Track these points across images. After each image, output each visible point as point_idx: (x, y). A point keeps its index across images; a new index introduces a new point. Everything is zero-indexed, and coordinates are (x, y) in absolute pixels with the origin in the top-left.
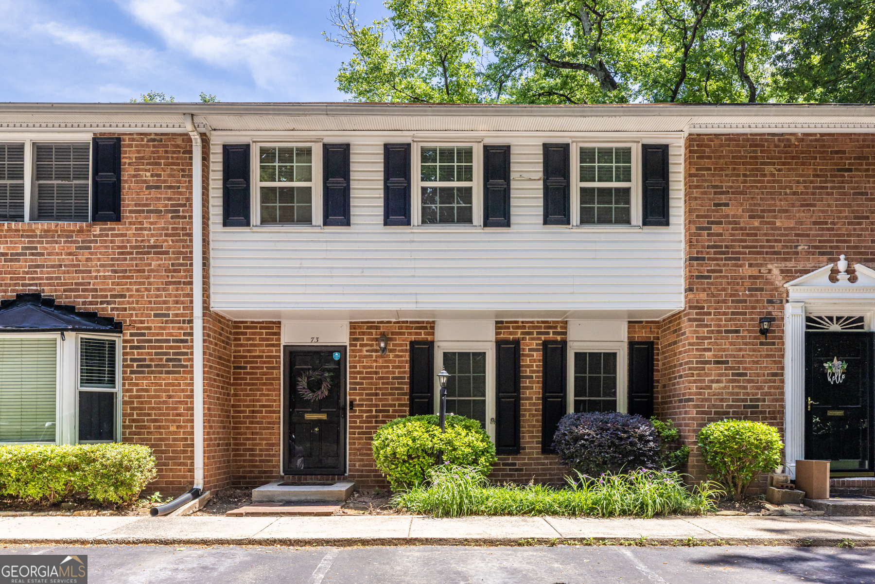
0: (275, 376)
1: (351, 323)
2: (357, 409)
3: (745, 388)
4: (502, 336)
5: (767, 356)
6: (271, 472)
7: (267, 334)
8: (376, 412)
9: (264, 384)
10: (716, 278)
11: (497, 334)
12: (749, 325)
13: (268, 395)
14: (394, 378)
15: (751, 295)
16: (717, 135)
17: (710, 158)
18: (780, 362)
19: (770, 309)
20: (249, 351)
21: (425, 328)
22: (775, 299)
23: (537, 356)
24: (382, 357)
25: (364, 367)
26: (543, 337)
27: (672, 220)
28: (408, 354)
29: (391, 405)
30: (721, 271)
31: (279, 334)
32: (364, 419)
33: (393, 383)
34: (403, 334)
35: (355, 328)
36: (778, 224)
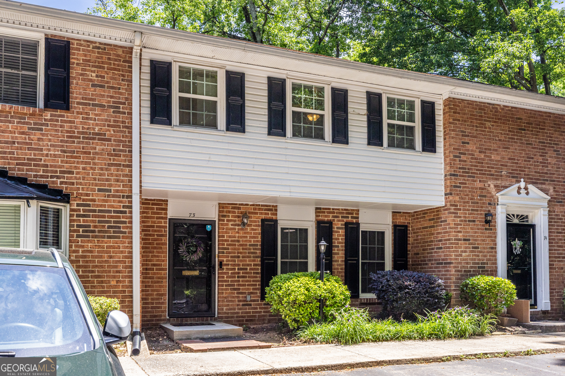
0: (163, 242)
1: (219, 204)
2: (225, 267)
3: (478, 256)
4: (320, 218)
5: (489, 237)
6: (161, 316)
7: (157, 209)
8: (238, 270)
9: (155, 248)
10: (464, 187)
11: (317, 216)
12: (481, 218)
13: (158, 256)
14: (250, 245)
15: (481, 200)
16: (463, 100)
17: (459, 113)
18: (495, 241)
19: (490, 208)
20: (143, 222)
21: (271, 210)
22: (492, 203)
23: (342, 232)
24: (242, 229)
25: (230, 237)
26: (345, 220)
27: (438, 150)
28: (260, 228)
29: (248, 265)
30: (466, 184)
31: (166, 209)
32: (230, 275)
33: (250, 249)
34: (256, 213)
35: (223, 208)
36: (493, 158)
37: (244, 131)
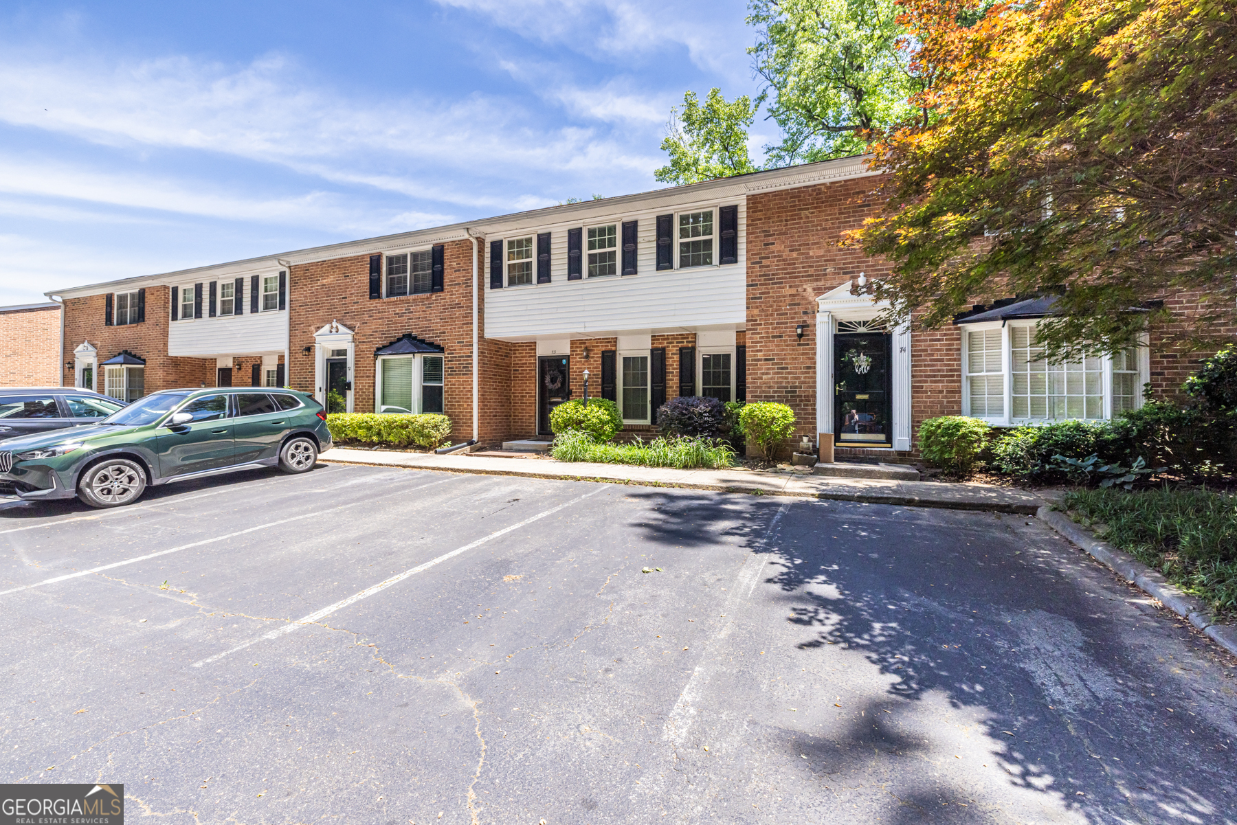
0: (533, 375)
1: (571, 341)
2: (574, 394)
3: (786, 378)
4: (655, 345)
5: (803, 354)
7: (529, 349)
9: (527, 380)
10: (766, 298)
11: (652, 344)
12: (791, 331)
13: (530, 386)
15: (791, 309)
16: (766, 194)
17: (761, 211)
18: (813, 358)
19: (805, 318)
20: (520, 360)
21: (611, 342)
22: (809, 311)
23: (676, 358)
24: (587, 361)
25: (578, 368)
26: (680, 345)
27: (739, 258)
28: (601, 359)
29: (592, 392)
30: (769, 293)
31: (536, 349)
33: (593, 378)
34: (598, 346)
35: (573, 344)
36: (811, 254)
37: (550, 281)
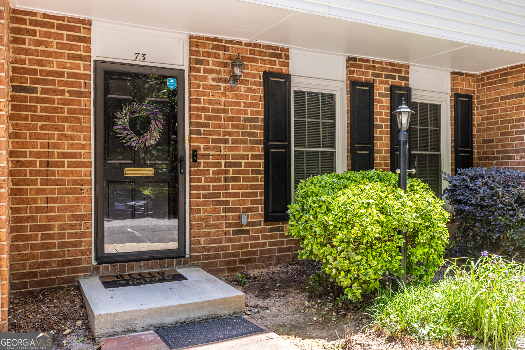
0: (83, 107)
1: (190, 37)
2: (202, 161)
4: (355, 75)
6: (79, 261)
7: (69, 38)
8: (225, 167)
9: (66, 119)
11: (350, 72)
13: (72, 137)
14: (246, 120)
20: (40, 63)
21: (279, 56)
23: (386, 102)
24: (232, 89)
25: (210, 102)
26: (390, 81)
28: (262, 88)
29: (243, 157)
31: (87, 40)
32: (211, 175)
33: (244, 127)
34: (254, 60)
35: (197, 46)
